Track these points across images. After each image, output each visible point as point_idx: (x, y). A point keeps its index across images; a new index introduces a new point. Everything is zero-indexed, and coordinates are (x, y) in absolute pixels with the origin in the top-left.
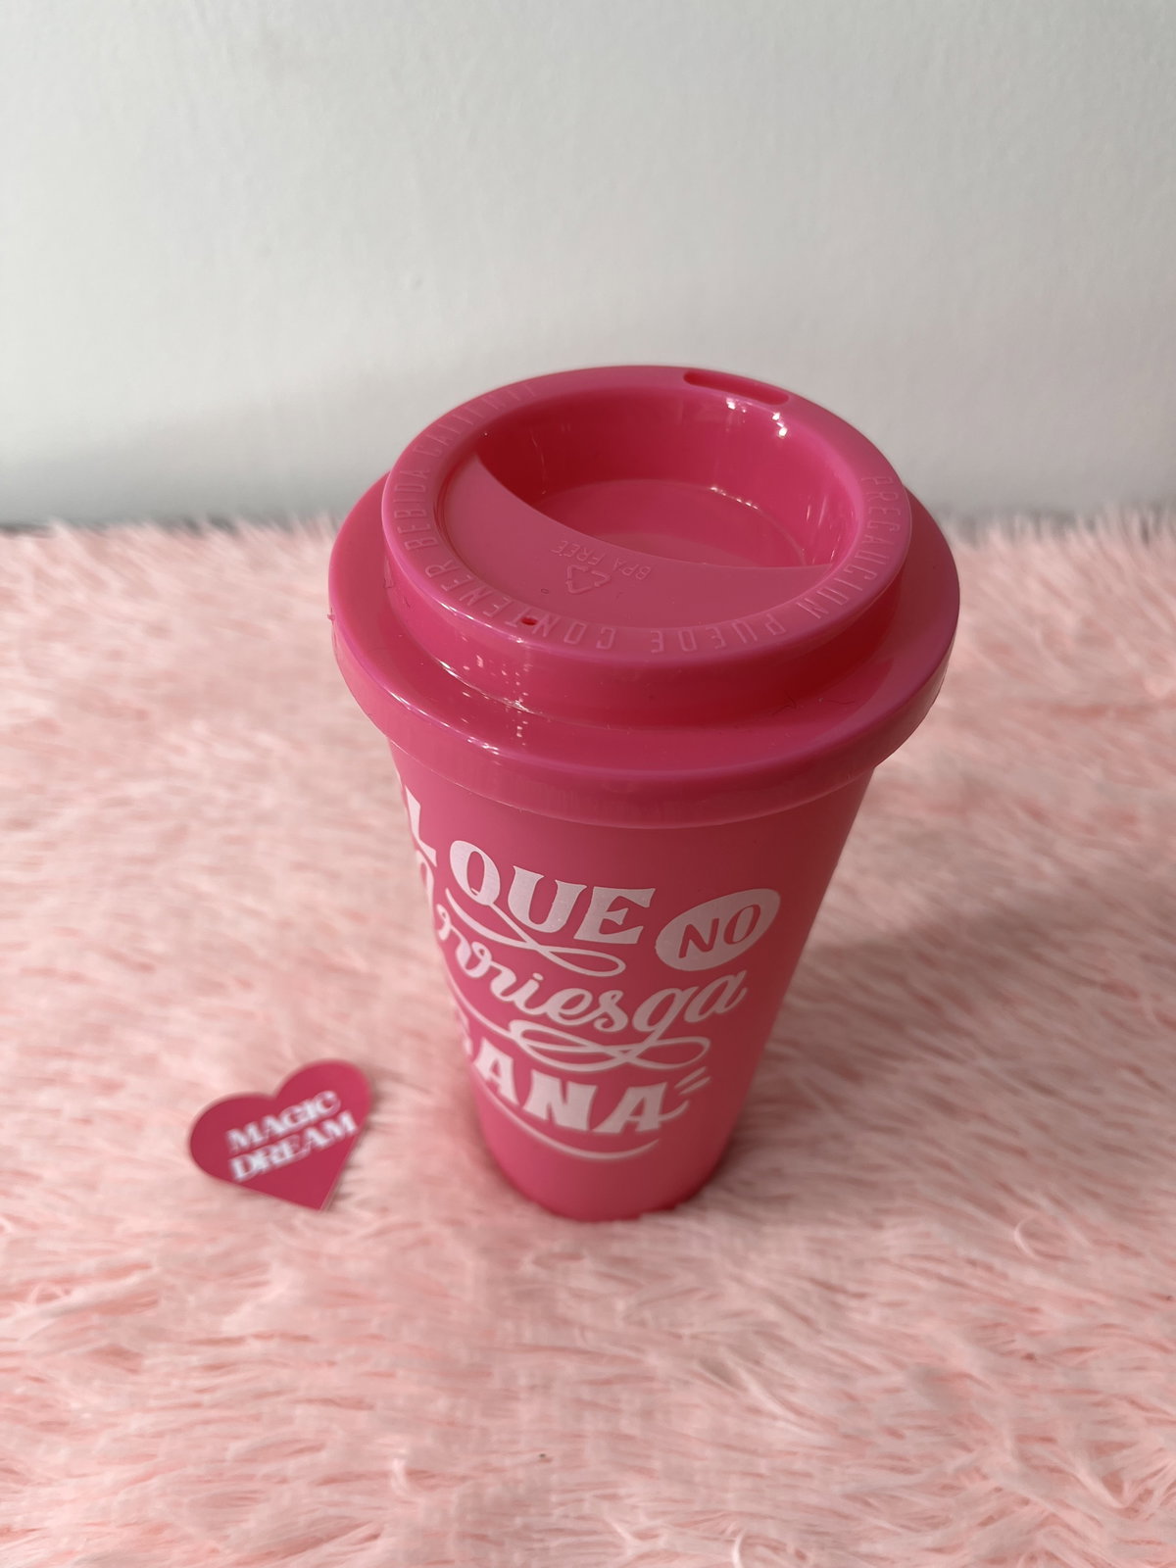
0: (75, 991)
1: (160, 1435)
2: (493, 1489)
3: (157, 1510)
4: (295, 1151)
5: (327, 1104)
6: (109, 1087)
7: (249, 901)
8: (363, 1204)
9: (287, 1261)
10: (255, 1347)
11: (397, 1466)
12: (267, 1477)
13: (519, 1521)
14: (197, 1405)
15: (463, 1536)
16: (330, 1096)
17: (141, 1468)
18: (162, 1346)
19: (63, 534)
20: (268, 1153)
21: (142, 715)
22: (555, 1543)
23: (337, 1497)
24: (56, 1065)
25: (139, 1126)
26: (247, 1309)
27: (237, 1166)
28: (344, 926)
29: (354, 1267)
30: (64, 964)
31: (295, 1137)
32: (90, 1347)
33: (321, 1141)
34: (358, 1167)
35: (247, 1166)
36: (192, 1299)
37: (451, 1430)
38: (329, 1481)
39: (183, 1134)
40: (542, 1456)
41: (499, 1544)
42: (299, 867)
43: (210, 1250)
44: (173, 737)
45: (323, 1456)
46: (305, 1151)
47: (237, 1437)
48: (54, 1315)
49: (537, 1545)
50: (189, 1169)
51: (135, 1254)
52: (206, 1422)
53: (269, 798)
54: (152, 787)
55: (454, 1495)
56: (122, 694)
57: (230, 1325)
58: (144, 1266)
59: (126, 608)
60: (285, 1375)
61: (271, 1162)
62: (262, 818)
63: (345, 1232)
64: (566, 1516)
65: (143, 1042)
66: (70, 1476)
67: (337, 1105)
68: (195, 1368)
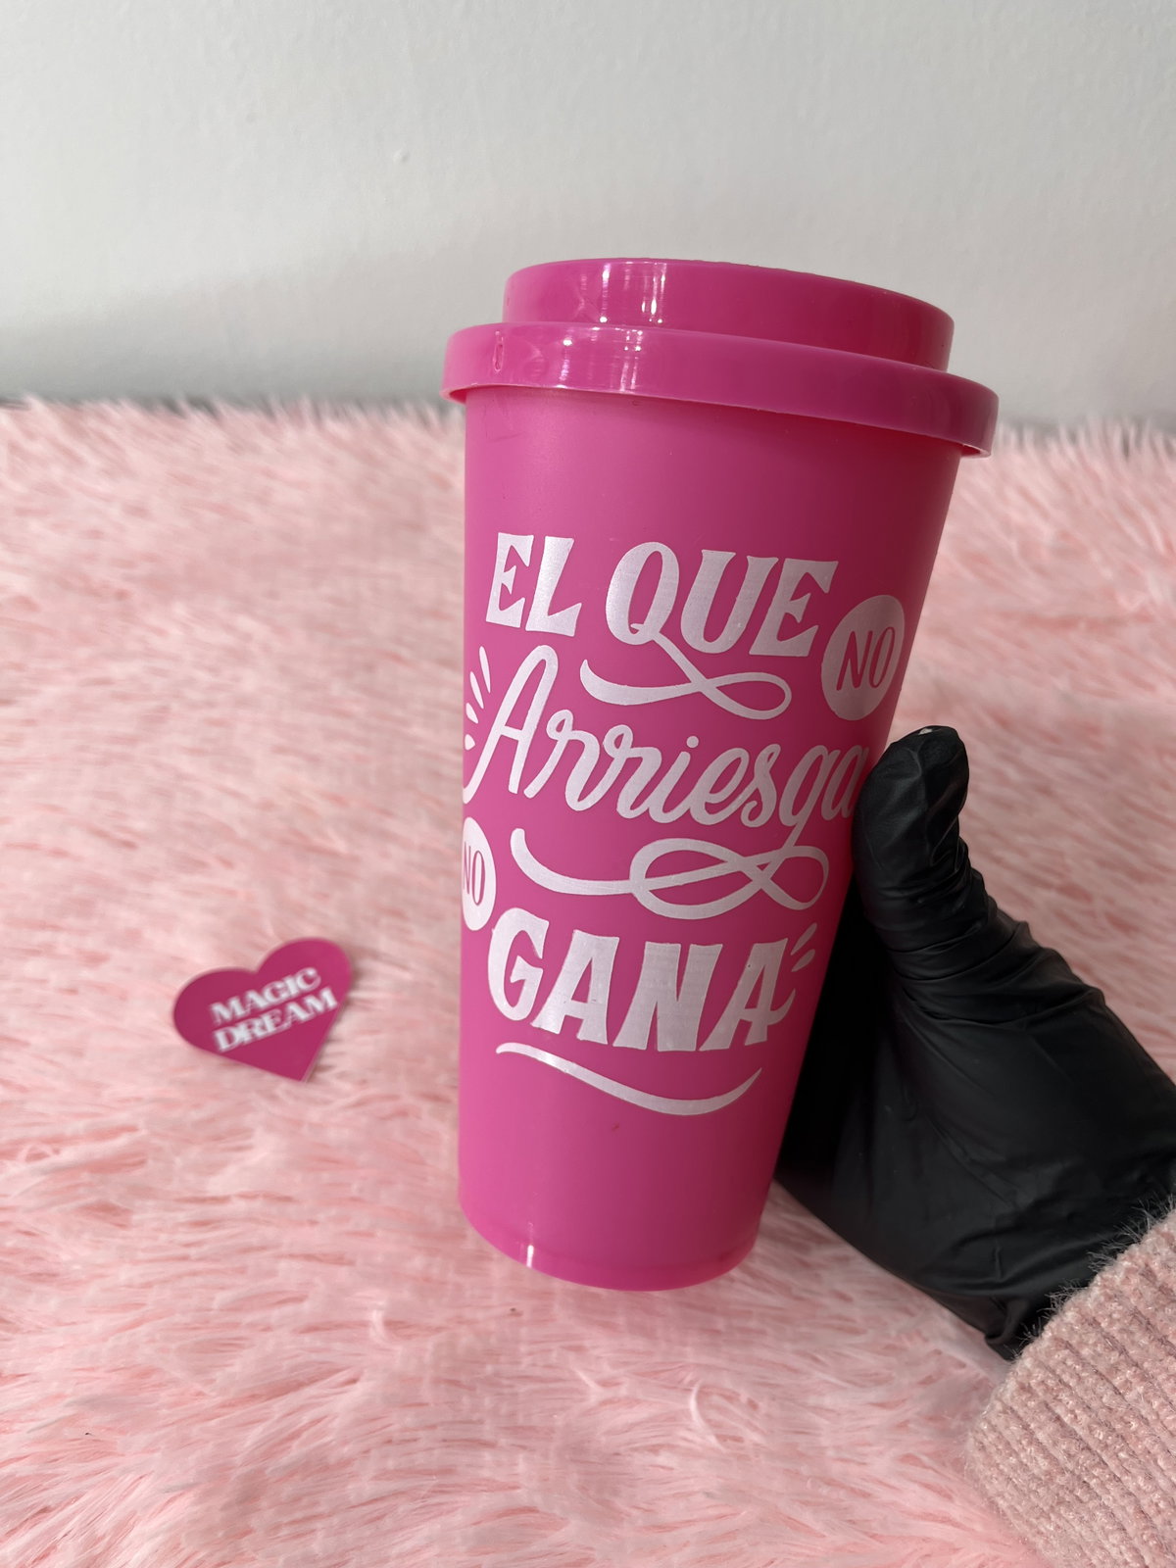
0: (58, 865)
1: (148, 1285)
2: (466, 1339)
3: (145, 1355)
4: (277, 1025)
5: (308, 980)
6: (95, 959)
7: (230, 782)
8: (342, 1076)
9: (270, 1128)
10: (240, 1206)
11: (376, 1317)
12: (252, 1325)
13: (489, 1369)
14: (185, 1258)
15: (437, 1381)
16: (311, 972)
17: (131, 1316)
18: (150, 1203)
19: (38, 406)
20: (250, 1027)
21: (121, 595)
22: (523, 1389)
23: (319, 1344)
24: (41, 937)
25: (123, 997)
26: (231, 1170)
27: (220, 1036)
28: (324, 808)
29: (333, 1135)
30: (46, 840)
31: (278, 1011)
32: (82, 1202)
33: (302, 1016)
34: (339, 1041)
35: (230, 1038)
36: (178, 1161)
37: (426, 1285)
38: (311, 1329)
39: (168, 1006)
40: (513, 1310)
41: (471, 1389)
42: (280, 750)
43: (195, 1115)
44: (153, 619)
45: (306, 1306)
46: (286, 1025)
47: (223, 1288)
48: (44, 1172)
49: (506, 1391)
50: (174, 1039)
51: (122, 1117)
52: (194, 1274)
53: (249, 682)
54: (135, 667)
55: (430, 1344)
56: (100, 573)
57: (215, 1186)
58: (132, 1129)
59: (104, 486)
60: (269, 1233)
61: (253, 1035)
62: (243, 702)
63: (326, 1103)
64: (534, 1365)
65: (125, 917)
66: (59, 1323)
67: (318, 981)
68: (182, 1224)
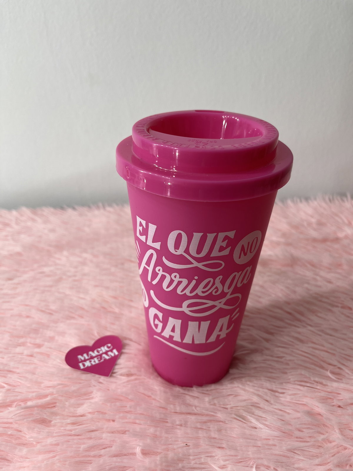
0: (28, 320)
1: (58, 444)
2: (171, 455)
3: (57, 466)
4: (99, 361)
5: (108, 347)
6: (39, 346)
8: (121, 375)
9: (99, 390)
10: (90, 416)
11: (138, 450)
12: (94, 456)
14: (70, 435)
15: (162, 470)
17: (51, 455)
18: (58, 417)
23: (119, 460)
24: (22, 340)
25: (48, 356)
26: (85, 406)
27: (81, 365)
28: (111, 300)
29: (120, 391)
30: (24, 313)
31: (99, 357)
33: (107, 357)
34: (120, 364)
35: (84, 365)
36: (67, 403)
37: (155, 437)
39: (64, 357)
40: (186, 444)
42: (96, 286)
43: (73, 388)
44: (57, 256)
45: (113, 448)
46: (102, 361)
47: (84, 444)
52: (73, 439)
53: (86, 269)
54: (52, 268)
56: (42, 246)
57: (80, 411)
58: (52, 394)
60: (99, 424)
61: (91, 364)
63: (116, 382)
64: (196, 463)
65: (49, 333)
67: (112, 347)
68: (69, 424)
